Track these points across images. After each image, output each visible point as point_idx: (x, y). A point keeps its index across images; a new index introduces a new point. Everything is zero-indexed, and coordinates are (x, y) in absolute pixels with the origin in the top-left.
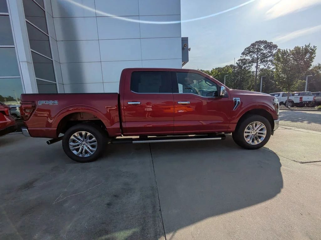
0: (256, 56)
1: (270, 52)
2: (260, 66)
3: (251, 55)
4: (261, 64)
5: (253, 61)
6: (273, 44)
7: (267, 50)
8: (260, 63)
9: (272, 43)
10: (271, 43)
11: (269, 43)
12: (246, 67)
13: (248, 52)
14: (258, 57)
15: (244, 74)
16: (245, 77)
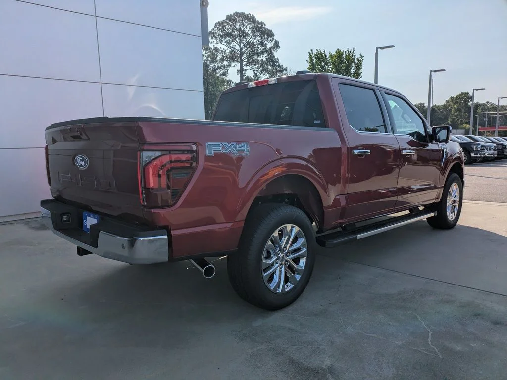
0: (237, 47)
1: (262, 43)
2: (245, 70)
3: (228, 42)
4: (248, 67)
5: (232, 57)
6: (266, 27)
7: (255, 39)
8: (246, 65)
9: (265, 25)
10: (262, 23)
11: (259, 23)
12: (217, 69)
13: (222, 34)
14: (241, 49)
15: (213, 85)
16: (217, 93)
